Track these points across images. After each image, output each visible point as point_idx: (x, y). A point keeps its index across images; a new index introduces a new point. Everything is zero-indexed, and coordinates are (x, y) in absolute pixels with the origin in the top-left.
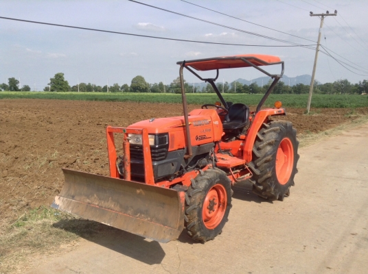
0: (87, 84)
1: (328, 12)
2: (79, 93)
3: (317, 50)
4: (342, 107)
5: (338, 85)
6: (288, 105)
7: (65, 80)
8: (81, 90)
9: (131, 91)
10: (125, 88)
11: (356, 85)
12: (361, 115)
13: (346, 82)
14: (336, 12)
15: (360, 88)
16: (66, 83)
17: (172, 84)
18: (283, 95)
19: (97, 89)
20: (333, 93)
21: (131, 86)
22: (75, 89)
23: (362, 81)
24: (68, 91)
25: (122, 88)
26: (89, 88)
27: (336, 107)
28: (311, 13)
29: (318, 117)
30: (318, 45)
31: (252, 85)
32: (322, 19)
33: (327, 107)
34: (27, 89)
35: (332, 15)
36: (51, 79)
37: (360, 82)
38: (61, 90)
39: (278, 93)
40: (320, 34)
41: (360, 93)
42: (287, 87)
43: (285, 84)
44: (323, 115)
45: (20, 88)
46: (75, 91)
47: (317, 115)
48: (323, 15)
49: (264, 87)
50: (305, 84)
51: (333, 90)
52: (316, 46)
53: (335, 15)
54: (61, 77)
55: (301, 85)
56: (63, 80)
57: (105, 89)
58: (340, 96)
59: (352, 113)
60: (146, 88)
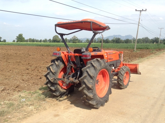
0: (32, 39)
1: (143, 10)
2: (29, 43)
3: (139, 25)
4: (148, 49)
5: (144, 39)
6: (125, 48)
7: (23, 37)
8: (30, 41)
9: (52, 42)
10: (50, 41)
11: (152, 39)
12: (157, 52)
13: (147, 38)
14: (146, 9)
15: (153, 41)
16: (24, 38)
17: (71, 39)
18: (120, 44)
19: (37, 41)
20: (142, 43)
21: (53, 40)
22: (27, 41)
23: (154, 38)
24: (24, 42)
25: (48, 41)
26: (33, 41)
27: (145, 49)
28: (136, 10)
29: (140, 53)
30: (139, 23)
31: (107, 39)
32: (140, 13)
33: (141, 49)
34: (5, 41)
35: (145, 11)
36: (17, 37)
37: (153, 38)
38: (21, 41)
39: (118, 43)
40: (140, 18)
41: (154, 43)
42: (122, 40)
43: (121, 39)
44: (141, 52)
45: (2, 41)
46: (27, 42)
47: (139, 52)
48: (141, 11)
49: (112, 40)
50: (130, 39)
51: (142, 41)
52: (138, 24)
53: (146, 11)
54: (21, 36)
55: (128, 39)
56: (22, 37)
57: (41, 41)
58: (145, 44)
59: (153, 51)
60: (59, 41)
